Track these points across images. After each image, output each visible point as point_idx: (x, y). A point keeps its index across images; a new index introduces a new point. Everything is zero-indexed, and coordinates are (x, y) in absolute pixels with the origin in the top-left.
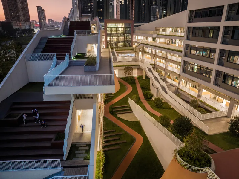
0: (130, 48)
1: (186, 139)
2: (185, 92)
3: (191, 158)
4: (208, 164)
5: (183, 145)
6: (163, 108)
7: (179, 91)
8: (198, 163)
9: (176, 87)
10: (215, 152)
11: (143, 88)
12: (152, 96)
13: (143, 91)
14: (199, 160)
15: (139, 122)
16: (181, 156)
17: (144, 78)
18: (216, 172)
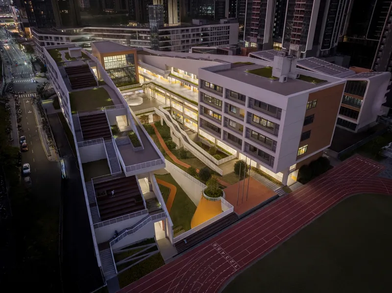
0: (137, 85)
1: (208, 183)
2: (204, 138)
3: (212, 194)
4: (221, 195)
5: (206, 187)
6: (188, 158)
7: (199, 136)
8: (215, 195)
9: (196, 134)
10: (226, 187)
11: (163, 137)
12: (175, 145)
13: (165, 141)
14: (216, 194)
15: (170, 174)
16: (206, 194)
17: (162, 124)
18: (226, 199)
